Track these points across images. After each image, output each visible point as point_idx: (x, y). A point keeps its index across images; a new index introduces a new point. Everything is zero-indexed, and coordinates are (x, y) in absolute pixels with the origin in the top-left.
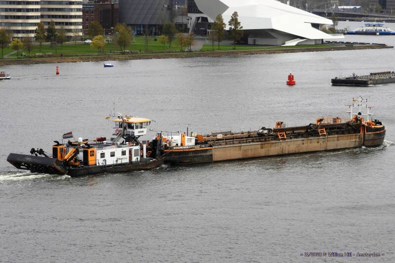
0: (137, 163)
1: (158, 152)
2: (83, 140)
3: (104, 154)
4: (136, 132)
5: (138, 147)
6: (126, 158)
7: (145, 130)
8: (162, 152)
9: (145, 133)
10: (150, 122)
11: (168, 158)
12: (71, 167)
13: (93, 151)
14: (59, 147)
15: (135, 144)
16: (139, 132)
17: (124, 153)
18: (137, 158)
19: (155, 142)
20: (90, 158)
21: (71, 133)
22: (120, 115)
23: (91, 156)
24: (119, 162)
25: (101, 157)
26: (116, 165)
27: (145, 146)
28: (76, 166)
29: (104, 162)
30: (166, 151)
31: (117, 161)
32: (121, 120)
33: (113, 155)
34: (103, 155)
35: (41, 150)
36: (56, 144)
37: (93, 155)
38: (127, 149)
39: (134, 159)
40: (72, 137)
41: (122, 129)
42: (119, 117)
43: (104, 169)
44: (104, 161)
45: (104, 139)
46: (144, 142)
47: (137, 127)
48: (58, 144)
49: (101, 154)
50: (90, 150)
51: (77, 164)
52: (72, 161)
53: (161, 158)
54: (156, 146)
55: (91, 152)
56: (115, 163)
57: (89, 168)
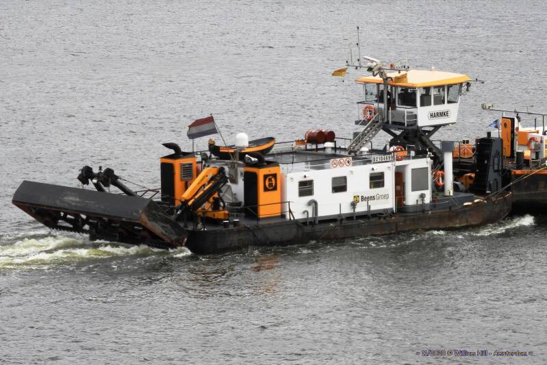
0: (421, 209)
1: (492, 177)
2: (250, 142)
3: (310, 183)
4: (424, 116)
5: (425, 163)
6: (386, 197)
7: (453, 109)
8: (506, 177)
9: (452, 118)
10: (468, 84)
11: (524, 195)
12: (200, 226)
13: (275, 176)
14: (177, 163)
15: (413, 153)
16: (433, 116)
17: (377, 180)
18: (422, 196)
19: (485, 144)
20: (264, 197)
21: (210, 120)
22: (376, 62)
23: (266, 189)
24: (361, 208)
25: (302, 194)
26: (350, 217)
27: (448, 160)
28: (216, 222)
29: (310, 210)
30: (518, 172)
31: (353, 205)
32: (378, 78)
33: (339, 186)
34: (306, 188)
35: (109, 172)
36: (172, 152)
37: (275, 189)
38: (387, 169)
39: (412, 198)
40: (214, 131)
41: (382, 106)
42: (370, 69)
43: (308, 229)
44: (309, 204)
45: (330, 136)
46: (447, 146)
47: (425, 101)
48: (178, 153)
49: (302, 184)
50: (262, 172)
51: (220, 214)
52: (207, 206)
53: (503, 194)
54: (488, 157)
55: (266, 177)
56: (346, 210)
57: (258, 228)
